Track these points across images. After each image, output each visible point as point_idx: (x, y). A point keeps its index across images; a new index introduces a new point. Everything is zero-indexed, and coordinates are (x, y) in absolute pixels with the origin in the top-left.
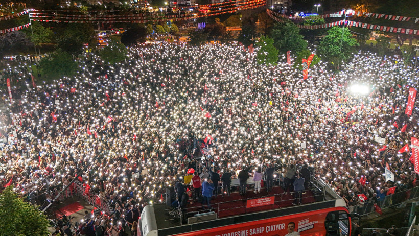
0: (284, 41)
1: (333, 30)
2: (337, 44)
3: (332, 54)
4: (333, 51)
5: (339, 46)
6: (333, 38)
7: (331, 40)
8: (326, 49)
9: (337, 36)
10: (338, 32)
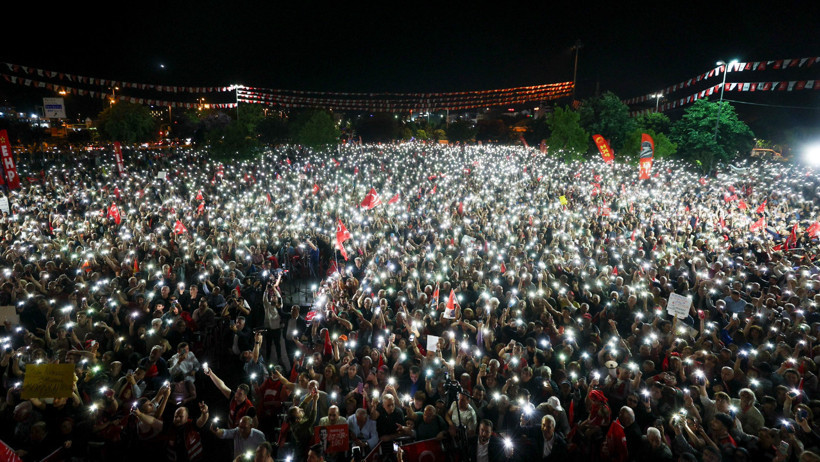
0: (600, 126)
1: (698, 105)
2: (708, 129)
3: (698, 146)
4: (699, 142)
5: (712, 132)
6: (697, 119)
7: (694, 122)
8: (683, 139)
9: (705, 116)
10: (707, 109)
